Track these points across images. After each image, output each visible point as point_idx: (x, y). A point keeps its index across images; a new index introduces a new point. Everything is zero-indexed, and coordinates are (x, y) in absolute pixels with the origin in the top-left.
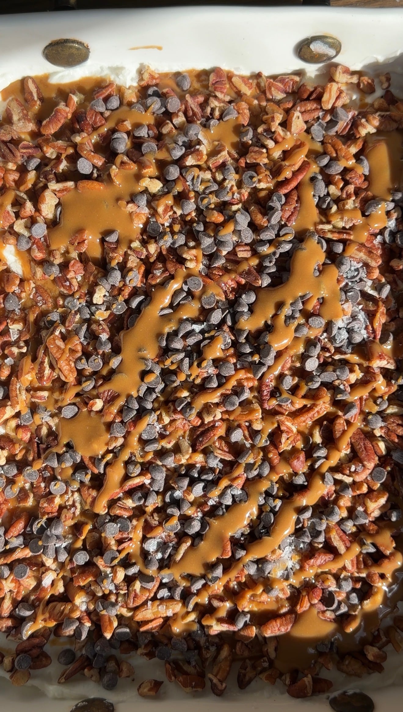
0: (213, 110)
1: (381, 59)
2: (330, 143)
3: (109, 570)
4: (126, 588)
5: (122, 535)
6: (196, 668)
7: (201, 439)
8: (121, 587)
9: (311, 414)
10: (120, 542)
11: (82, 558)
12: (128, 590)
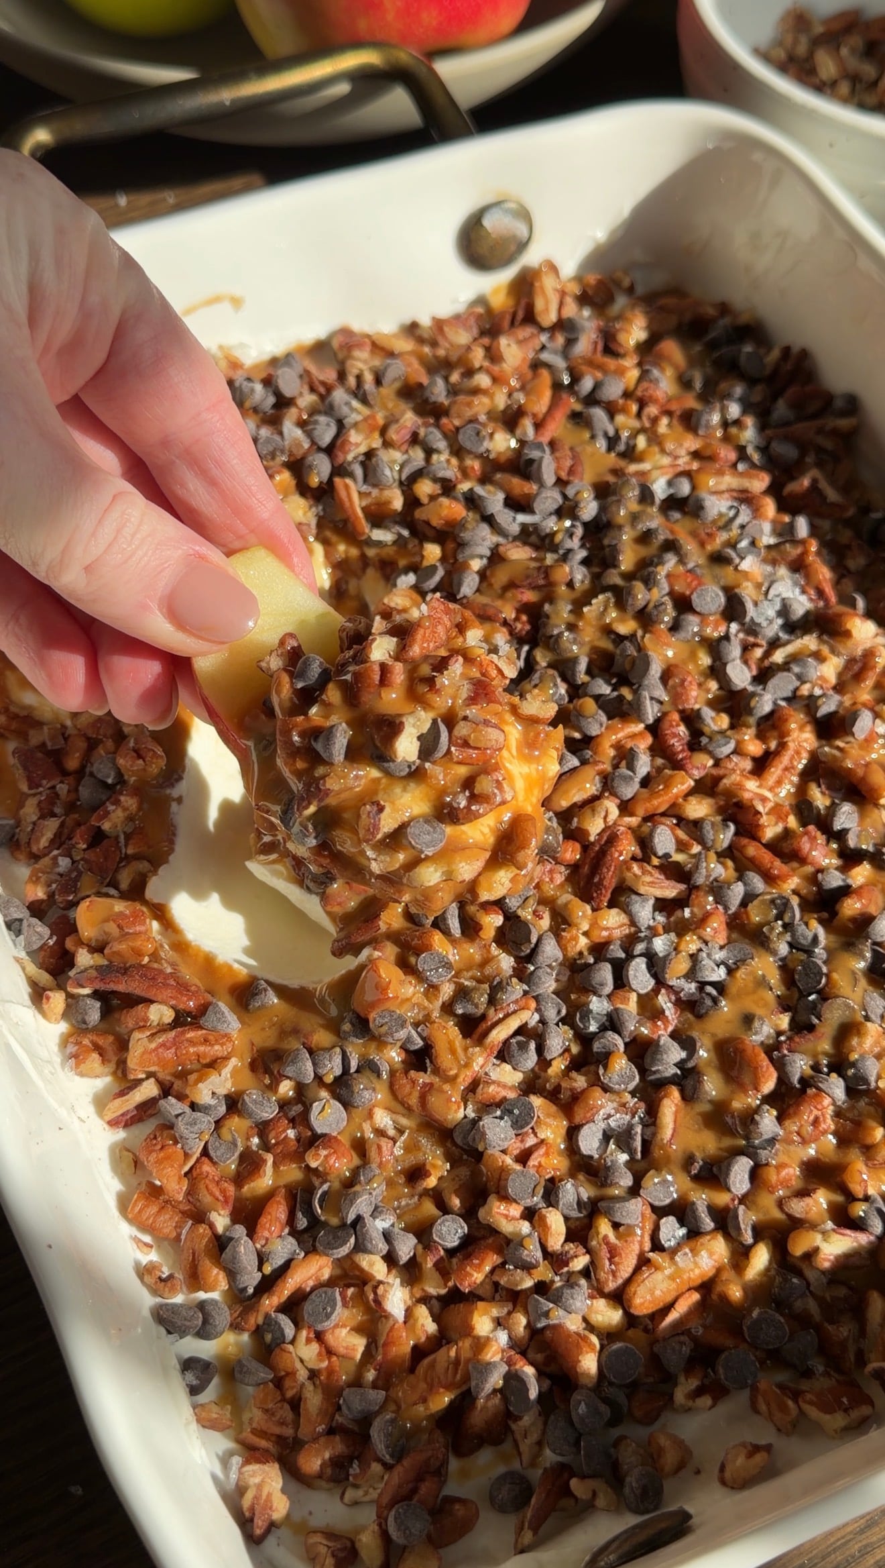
0: (359, 378)
1: (601, 234)
2: (582, 364)
3: (525, 1227)
4: (582, 1250)
5: (522, 1141)
6: (829, 1375)
7: (596, 880)
8: (572, 1252)
9: (785, 760)
10: (523, 1158)
11: (451, 1231)
12: (588, 1252)
